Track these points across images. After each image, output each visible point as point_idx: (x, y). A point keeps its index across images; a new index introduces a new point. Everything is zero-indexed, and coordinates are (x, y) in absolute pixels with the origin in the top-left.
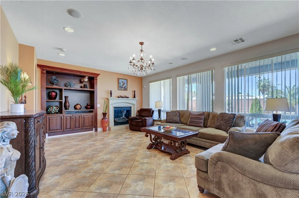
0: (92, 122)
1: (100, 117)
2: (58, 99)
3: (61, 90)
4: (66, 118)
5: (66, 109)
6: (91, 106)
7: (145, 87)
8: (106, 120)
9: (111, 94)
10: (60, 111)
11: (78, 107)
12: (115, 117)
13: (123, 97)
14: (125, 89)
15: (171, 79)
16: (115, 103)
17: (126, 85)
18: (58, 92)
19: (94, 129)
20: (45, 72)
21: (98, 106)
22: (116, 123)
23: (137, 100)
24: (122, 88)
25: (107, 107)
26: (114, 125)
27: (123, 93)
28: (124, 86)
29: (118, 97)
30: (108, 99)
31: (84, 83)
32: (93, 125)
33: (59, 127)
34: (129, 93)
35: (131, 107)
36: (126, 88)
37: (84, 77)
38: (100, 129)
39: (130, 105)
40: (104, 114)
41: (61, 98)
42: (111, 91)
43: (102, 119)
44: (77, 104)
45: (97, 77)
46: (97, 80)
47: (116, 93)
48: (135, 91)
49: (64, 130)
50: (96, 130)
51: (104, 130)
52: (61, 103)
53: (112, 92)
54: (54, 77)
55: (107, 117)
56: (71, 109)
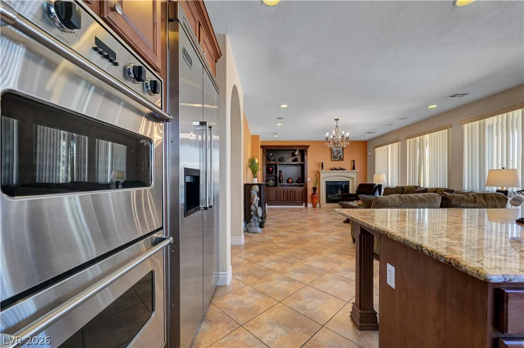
0: (302, 197)
1: (310, 192)
2: (274, 174)
3: (276, 165)
4: (280, 192)
5: (280, 183)
6: (302, 180)
7: (369, 154)
8: (316, 195)
9: (322, 166)
10: (276, 185)
11: (290, 180)
12: (328, 193)
13: (338, 170)
14: (341, 159)
15: (400, 143)
16: (328, 176)
17: (341, 154)
18: (274, 167)
19: (304, 204)
20: (265, 151)
21: (309, 179)
22: (329, 201)
23: (357, 173)
24: (337, 158)
25: (318, 180)
26: (326, 202)
27: (338, 164)
28: (339, 155)
29: (332, 170)
30: (319, 173)
31: (296, 157)
32: (303, 200)
33: (275, 199)
34: (346, 164)
35: (349, 182)
36: (341, 157)
37: (296, 150)
38: (310, 205)
39: (346, 179)
40: (314, 189)
41: (276, 173)
42: (322, 163)
43: (312, 194)
44: (290, 178)
45: (307, 150)
46: (307, 152)
47: (329, 164)
48: (354, 161)
49: (278, 201)
50: (306, 206)
51: (314, 206)
52: (276, 177)
53: (324, 164)
54: (271, 154)
55: (317, 192)
56: (284, 183)
